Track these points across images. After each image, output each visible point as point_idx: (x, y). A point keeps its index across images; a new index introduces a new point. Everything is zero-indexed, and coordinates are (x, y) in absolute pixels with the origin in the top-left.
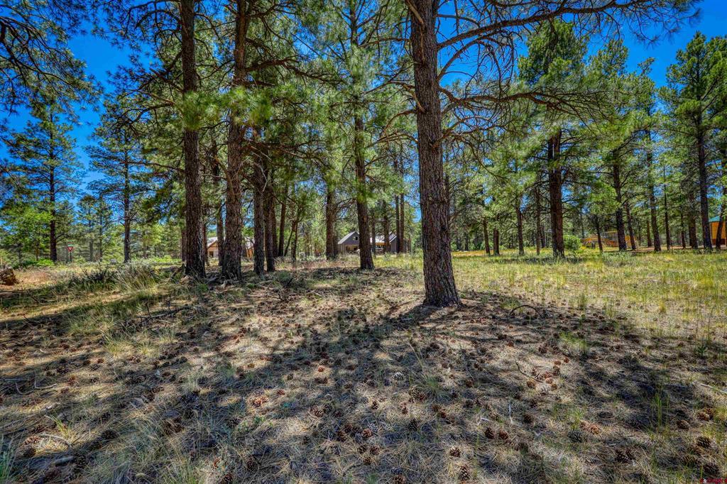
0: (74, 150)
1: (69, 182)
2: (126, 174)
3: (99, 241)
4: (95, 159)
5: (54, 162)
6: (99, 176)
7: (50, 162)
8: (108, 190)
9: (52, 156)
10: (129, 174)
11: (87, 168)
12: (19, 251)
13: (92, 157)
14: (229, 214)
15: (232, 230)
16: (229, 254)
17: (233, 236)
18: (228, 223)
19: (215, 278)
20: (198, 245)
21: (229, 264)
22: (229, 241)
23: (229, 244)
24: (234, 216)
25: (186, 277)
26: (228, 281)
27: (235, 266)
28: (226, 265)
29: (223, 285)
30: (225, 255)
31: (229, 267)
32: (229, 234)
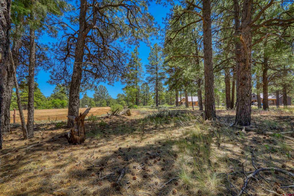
0: (142, 67)
1: (140, 78)
2: (157, 73)
3: (146, 98)
4: (148, 69)
5: (137, 71)
6: (148, 75)
7: (136, 72)
8: (151, 80)
9: (136, 70)
10: (158, 73)
11: (145, 73)
12: (128, 101)
13: (147, 68)
14: (244, 79)
15: (246, 90)
16: (244, 107)
17: (247, 95)
18: (243, 85)
19: (233, 124)
20: (213, 101)
21: (244, 115)
22: (243, 98)
23: (243, 100)
24: (248, 80)
25: (207, 120)
26: (245, 127)
27: (248, 116)
28: (240, 115)
29: (243, 131)
30: (239, 108)
31: (243, 117)
32: (243, 93)
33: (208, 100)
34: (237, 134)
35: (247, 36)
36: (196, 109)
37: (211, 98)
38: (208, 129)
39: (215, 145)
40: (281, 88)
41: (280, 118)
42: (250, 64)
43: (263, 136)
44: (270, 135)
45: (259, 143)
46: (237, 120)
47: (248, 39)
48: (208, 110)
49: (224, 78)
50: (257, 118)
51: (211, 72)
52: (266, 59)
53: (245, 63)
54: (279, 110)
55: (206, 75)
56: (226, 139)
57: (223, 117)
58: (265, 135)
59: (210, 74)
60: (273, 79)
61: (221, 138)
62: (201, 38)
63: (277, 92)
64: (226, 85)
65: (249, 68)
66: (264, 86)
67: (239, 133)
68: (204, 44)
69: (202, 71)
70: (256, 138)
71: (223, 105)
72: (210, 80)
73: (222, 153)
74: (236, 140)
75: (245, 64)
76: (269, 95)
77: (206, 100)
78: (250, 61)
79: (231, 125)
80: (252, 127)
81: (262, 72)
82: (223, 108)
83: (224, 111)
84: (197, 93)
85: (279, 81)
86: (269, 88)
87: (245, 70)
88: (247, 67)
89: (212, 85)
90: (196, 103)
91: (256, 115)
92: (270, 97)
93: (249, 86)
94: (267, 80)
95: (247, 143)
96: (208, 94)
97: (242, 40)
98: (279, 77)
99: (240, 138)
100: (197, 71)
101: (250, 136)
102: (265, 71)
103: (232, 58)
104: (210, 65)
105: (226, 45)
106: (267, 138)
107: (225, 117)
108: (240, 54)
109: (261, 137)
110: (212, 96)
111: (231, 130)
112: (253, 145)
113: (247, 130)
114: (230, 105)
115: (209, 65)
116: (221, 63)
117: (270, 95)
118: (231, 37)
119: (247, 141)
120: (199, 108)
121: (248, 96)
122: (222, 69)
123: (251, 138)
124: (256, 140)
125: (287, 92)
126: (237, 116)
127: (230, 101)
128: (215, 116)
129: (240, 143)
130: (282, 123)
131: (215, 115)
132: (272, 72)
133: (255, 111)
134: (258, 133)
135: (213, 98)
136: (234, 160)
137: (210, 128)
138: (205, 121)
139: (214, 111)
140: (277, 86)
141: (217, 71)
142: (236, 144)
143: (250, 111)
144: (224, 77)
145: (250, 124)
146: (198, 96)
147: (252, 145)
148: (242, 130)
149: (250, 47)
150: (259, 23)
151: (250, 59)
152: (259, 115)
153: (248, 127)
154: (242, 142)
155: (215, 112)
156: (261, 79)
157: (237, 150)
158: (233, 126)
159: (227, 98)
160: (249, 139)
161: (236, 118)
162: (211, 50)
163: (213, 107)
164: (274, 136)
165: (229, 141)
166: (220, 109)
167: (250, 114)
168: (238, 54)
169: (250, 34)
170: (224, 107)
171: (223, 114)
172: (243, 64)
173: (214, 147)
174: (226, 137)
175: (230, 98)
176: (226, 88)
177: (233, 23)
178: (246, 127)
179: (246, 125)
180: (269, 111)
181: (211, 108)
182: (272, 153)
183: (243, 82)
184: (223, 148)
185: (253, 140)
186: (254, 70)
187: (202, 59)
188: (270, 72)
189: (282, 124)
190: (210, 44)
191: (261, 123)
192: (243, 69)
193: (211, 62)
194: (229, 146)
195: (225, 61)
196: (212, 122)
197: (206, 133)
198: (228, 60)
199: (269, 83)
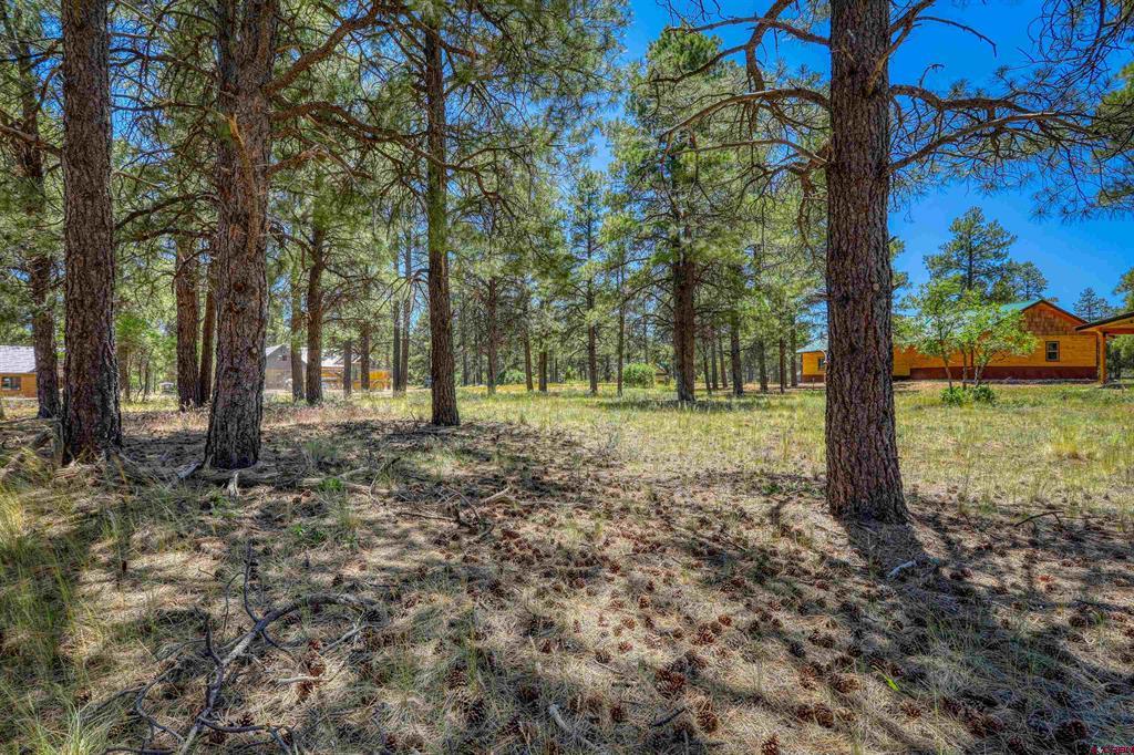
14: (241, 288)
15: (247, 331)
16: (237, 397)
17: (250, 349)
18: (238, 312)
19: (193, 467)
20: (107, 370)
21: (236, 427)
22: (236, 361)
23: (237, 370)
24: (253, 293)
25: (72, 464)
26: (240, 473)
27: (250, 431)
28: (223, 428)
29: (232, 487)
30: (220, 400)
31: (234, 433)
32: (238, 342)
33: (79, 366)
34: (206, 506)
35: (257, 127)
36: (17, 412)
37: (97, 357)
38: (76, 505)
39: (103, 576)
40: (355, 335)
41: (348, 429)
42: (262, 235)
43: (295, 496)
44: (313, 488)
45: (279, 524)
46: (209, 448)
47: (260, 142)
48: (83, 413)
49: (170, 273)
50: (284, 434)
51: (104, 235)
52: (319, 233)
53: (245, 227)
54: (347, 404)
55: (74, 245)
56: (160, 533)
57: (157, 442)
58: (301, 490)
59: (94, 241)
60: (335, 301)
61: (137, 536)
62: (51, 51)
63: (347, 347)
64: (180, 305)
65: (260, 250)
66: (311, 324)
67: (215, 499)
68: (68, 87)
69: (55, 221)
70: (270, 506)
71: (166, 391)
72: (93, 273)
73: (132, 603)
74: (199, 531)
75: (246, 231)
76: (328, 355)
77: (73, 365)
78: (262, 227)
79: (183, 474)
80: (261, 471)
81: (307, 276)
82: (166, 403)
83: (166, 418)
84: (28, 330)
85: (350, 312)
86: (327, 331)
87: (245, 256)
88: (252, 245)
89: (106, 296)
90: (23, 379)
91: (284, 424)
92: (327, 363)
93: (258, 316)
94: (320, 302)
95: (240, 534)
96: (80, 336)
97: (237, 138)
98: (352, 298)
99: (214, 520)
100: (29, 211)
101: (254, 506)
102: (315, 274)
103: (206, 196)
104: (97, 202)
105: (182, 134)
106: (304, 500)
107: (169, 442)
108: (229, 189)
109: (288, 498)
110: (101, 348)
111: (185, 492)
112: (260, 535)
113: (245, 484)
114: (192, 389)
115: (92, 197)
116: (157, 207)
117: (330, 354)
118: (201, 107)
119: (240, 526)
120: (37, 409)
121: (253, 356)
122: (163, 232)
123: (255, 512)
124: (270, 516)
125: (370, 346)
126: (212, 434)
127: (196, 372)
128: (118, 442)
129: (214, 539)
130: (349, 443)
131: (119, 435)
132: (335, 279)
133: (281, 410)
134: (280, 488)
135: (109, 356)
136: (182, 614)
137: (84, 502)
138: (60, 471)
139: (113, 421)
140: (345, 327)
141: (140, 238)
142: (198, 548)
143: (260, 409)
144: (171, 267)
145: (256, 458)
146: (34, 344)
147: (255, 536)
148: (226, 487)
149: (264, 172)
150: (296, 99)
151: (265, 219)
152: (292, 423)
153: (248, 472)
154: (221, 533)
155: (118, 421)
156: (303, 297)
157: (201, 567)
158: (192, 477)
159: (182, 363)
160: (250, 515)
161: (209, 443)
162: (105, 132)
163: (105, 401)
164: (322, 488)
165: (170, 541)
166: (150, 408)
167: (256, 423)
168: (224, 187)
169: (266, 126)
170: (169, 397)
171: (163, 429)
172: (239, 231)
173: (98, 587)
174: (156, 530)
175: (196, 363)
176: (180, 316)
177: (211, 58)
178: (243, 471)
179: (243, 464)
180: (321, 406)
181: (98, 403)
182: (313, 547)
183: (238, 300)
184: (138, 580)
185: (263, 517)
186: (281, 264)
187: (53, 160)
188: (328, 279)
189: (351, 446)
190: (97, 100)
191: (294, 452)
192: (238, 252)
193: (102, 185)
194: (172, 559)
195: (174, 201)
196: (99, 471)
197: (57, 527)
198: (187, 198)
199: (325, 316)
